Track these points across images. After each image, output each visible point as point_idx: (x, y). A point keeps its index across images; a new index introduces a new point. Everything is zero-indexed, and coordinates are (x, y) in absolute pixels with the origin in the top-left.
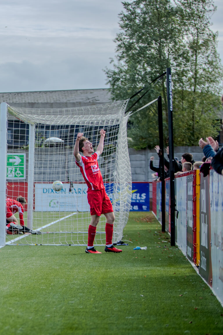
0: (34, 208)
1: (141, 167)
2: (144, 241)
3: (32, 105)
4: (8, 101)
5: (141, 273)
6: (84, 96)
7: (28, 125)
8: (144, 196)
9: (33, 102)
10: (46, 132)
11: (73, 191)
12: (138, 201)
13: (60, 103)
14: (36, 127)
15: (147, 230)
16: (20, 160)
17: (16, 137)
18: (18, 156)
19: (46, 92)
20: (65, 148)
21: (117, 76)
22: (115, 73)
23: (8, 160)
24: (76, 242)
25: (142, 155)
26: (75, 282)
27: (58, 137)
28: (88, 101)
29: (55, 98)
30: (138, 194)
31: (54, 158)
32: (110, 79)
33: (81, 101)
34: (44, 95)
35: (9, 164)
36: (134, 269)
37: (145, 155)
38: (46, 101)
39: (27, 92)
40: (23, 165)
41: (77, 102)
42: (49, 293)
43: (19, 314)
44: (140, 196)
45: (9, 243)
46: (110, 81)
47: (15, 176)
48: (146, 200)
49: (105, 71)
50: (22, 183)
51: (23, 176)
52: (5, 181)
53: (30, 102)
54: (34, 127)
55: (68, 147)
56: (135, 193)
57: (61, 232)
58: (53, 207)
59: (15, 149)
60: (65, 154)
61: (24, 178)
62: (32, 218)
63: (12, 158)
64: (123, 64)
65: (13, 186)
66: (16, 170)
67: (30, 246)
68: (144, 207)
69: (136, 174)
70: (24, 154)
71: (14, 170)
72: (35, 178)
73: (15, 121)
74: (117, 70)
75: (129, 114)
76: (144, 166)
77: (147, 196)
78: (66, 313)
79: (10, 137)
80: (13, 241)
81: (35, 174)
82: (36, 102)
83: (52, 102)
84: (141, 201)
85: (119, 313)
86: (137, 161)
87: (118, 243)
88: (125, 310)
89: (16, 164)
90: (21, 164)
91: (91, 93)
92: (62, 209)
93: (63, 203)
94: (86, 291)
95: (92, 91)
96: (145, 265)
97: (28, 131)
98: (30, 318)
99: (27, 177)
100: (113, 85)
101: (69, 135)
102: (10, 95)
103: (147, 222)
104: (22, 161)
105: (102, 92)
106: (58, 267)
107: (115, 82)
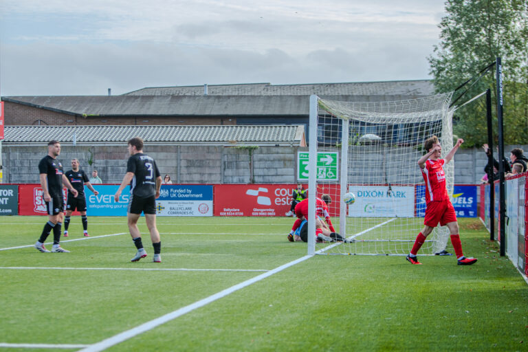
0: (347, 213)
1: (467, 168)
2: (470, 250)
3: (346, 98)
4: (319, 94)
5: (466, 287)
6: (404, 88)
7: (341, 121)
8: (470, 200)
9: (347, 94)
10: (361, 128)
11: (392, 194)
12: (464, 206)
13: (377, 96)
14: (350, 122)
15: (473, 239)
16: (332, 160)
17: (327, 134)
18: (329, 154)
19: (361, 84)
20: (383, 147)
21: (442, 66)
22: (439, 62)
23: (319, 159)
24: (394, 252)
25: (469, 154)
26: (393, 296)
27: (374, 134)
28: (408, 94)
29: (372, 90)
30: (465, 198)
31: (371, 157)
32: (434, 69)
33: (400, 93)
34: (360, 87)
35: (319, 164)
36: (459, 282)
37: (472, 154)
38: (361, 94)
39: (341, 84)
40: (336, 165)
41: (396, 95)
42: (363, 308)
43: (329, 331)
44: (467, 200)
45: (319, 252)
46: (433, 71)
47: (327, 177)
48: (473, 204)
49: (428, 59)
50: (333, 185)
51: (335, 178)
52: (315, 183)
53: (344, 94)
54: (348, 122)
55: (386, 144)
56: (460, 196)
57: (377, 240)
59: (327, 147)
60: (383, 153)
61: (337, 179)
62: (345, 224)
63: (322, 157)
64: (449, 53)
65: (323, 188)
66: (327, 171)
67: (343, 256)
68: (471, 213)
69: (462, 175)
70: (337, 153)
71: (325, 170)
72: (348, 179)
73: (327, 116)
74: (441, 59)
75: (454, 108)
76: (471, 166)
77: (475, 200)
78: (381, 330)
79: (321, 134)
80: (323, 250)
81: (348, 175)
82: (350, 94)
83: (369, 94)
84: (468, 206)
85: (442, 331)
86: (463, 161)
87: (441, 253)
88: (448, 327)
89: (327, 164)
90: (334, 163)
91: (412, 85)
92: (378, 215)
93: (380, 208)
94: (404, 306)
95: (413, 83)
96: (471, 277)
97: (341, 127)
98: (342, 336)
99: (339, 178)
100: (438, 75)
101: (386, 131)
102: (322, 87)
103: (474, 229)
104: (335, 161)
105: (424, 84)
106: (373, 280)
107: (439, 72)
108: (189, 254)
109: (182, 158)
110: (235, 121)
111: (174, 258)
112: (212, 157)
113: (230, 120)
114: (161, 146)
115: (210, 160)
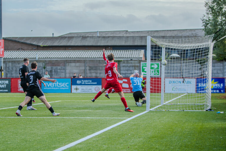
0: (164, 91)
1: (220, 70)
2: (222, 109)
3: (163, 37)
4: (151, 35)
5: (220, 126)
6: (190, 33)
7: (161, 48)
8: (222, 85)
9: (164, 35)
10: (171, 51)
11: (185, 82)
12: (219, 88)
13: (178, 36)
14: (166, 49)
15: (223, 103)
16: (157, 66)
17: (155, 54)
18: (156, 64)
19: (170, 31)
20: (181, 60)
21: (207, 22)
22: (206, 21)
23: (151, 66)
24: (186, 109)
25: (221, 63)
26: (186, 130)
27: (177, 54)
28: (193, 35)
29: (175, 33)
30: (219, 84)
31: (175, 65)
32: (204, 24)
33: (189, 35)
34: (170, 32)
35: (152, 68)
36: (217, 123)
37: (223, 63)
38: (171, 35)
39: (161, 31)
40: (159, 69)
41: (187, 36)
42: (172, 136)
43: (157, 147)
44: (220, 85)
45: (151, 109)
46: (204, 25)
47: (155, 74)
48: (223, 87)
49: (201, 19)
50: (158, 78)
51: (158, 75)
52: (149, 77)
53: (162, 35)
54: (165, 49)
55: (182, 59)
56: (217, 83)
57: (179, 104)
58: (175, 91)
59: (155, 60)
60: (181, 63)
61: (159, 75)
62: (163, 96)
63: (153, 65)
64: (211, 17)
65: (153, 80)
66: (155, 71)
67: (163, 111)
68: (222, 91)
69: (218, 73)
70: (159, 63)
71: (154, 71)
72: (165, 75)
73: (155, 46)
74: (207, 19)
75: (215, 42)
76: (222, 69)
77: (224, 85)
78: (181, 146)
79: (152, 54)
80: (153, 108)
81: (165, 73)
82: (165, 35)
83: (174, 35)
84: (220, 88)
85: (209, 147)
86: (218, 66)
87: (209, 110)
88: (212, 145)
89: (155, 68)
90: (158, 68)
91: (194, 31)
92: (179, 92)
93: (180, 88)
94: (192, 135)
95: (195, 30)
96: (223, 121)
97: (161, 51)
98: (163, 149)
99: (161, 75)
100: (206, 27)
101: (183, 53)
102: (152, 32)
103: (224, 98)
104: (158, 67)
105: (200, 30)
106: (177, 122)
107: (206, 25)
108: (91, 111)
109: (87, 65)
110: (112, 48)
111: (84, 113)
112: (101, 65)
113: (109, 48)
114: (77, 60)
115: (100, 66)
